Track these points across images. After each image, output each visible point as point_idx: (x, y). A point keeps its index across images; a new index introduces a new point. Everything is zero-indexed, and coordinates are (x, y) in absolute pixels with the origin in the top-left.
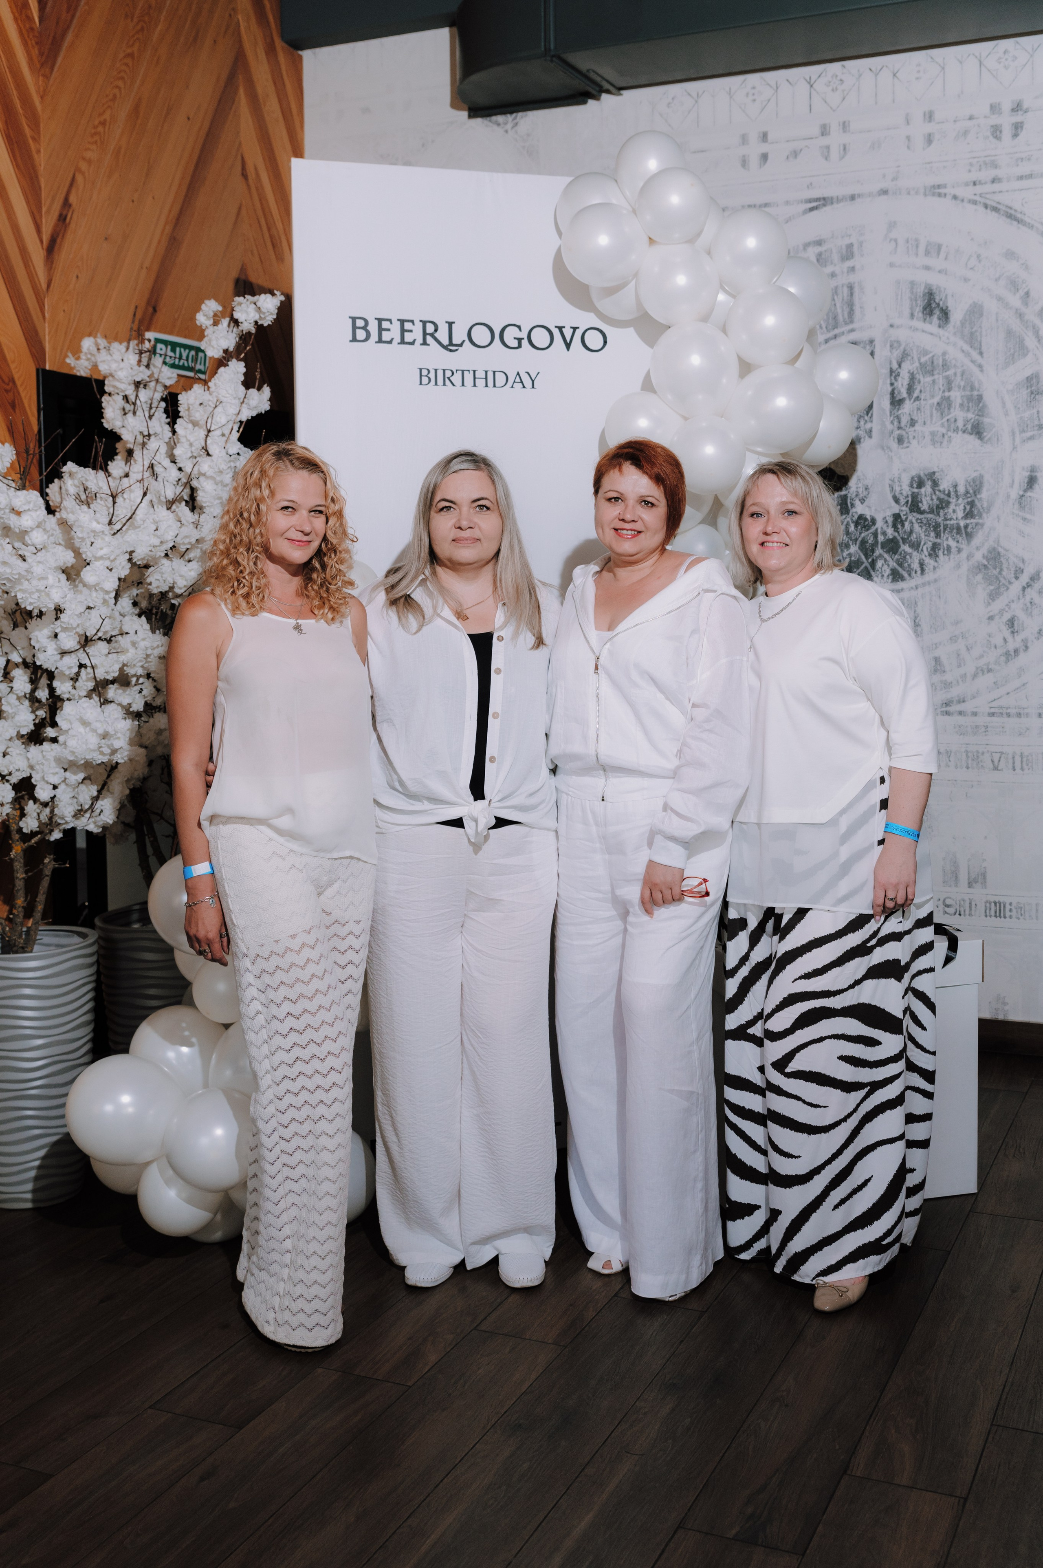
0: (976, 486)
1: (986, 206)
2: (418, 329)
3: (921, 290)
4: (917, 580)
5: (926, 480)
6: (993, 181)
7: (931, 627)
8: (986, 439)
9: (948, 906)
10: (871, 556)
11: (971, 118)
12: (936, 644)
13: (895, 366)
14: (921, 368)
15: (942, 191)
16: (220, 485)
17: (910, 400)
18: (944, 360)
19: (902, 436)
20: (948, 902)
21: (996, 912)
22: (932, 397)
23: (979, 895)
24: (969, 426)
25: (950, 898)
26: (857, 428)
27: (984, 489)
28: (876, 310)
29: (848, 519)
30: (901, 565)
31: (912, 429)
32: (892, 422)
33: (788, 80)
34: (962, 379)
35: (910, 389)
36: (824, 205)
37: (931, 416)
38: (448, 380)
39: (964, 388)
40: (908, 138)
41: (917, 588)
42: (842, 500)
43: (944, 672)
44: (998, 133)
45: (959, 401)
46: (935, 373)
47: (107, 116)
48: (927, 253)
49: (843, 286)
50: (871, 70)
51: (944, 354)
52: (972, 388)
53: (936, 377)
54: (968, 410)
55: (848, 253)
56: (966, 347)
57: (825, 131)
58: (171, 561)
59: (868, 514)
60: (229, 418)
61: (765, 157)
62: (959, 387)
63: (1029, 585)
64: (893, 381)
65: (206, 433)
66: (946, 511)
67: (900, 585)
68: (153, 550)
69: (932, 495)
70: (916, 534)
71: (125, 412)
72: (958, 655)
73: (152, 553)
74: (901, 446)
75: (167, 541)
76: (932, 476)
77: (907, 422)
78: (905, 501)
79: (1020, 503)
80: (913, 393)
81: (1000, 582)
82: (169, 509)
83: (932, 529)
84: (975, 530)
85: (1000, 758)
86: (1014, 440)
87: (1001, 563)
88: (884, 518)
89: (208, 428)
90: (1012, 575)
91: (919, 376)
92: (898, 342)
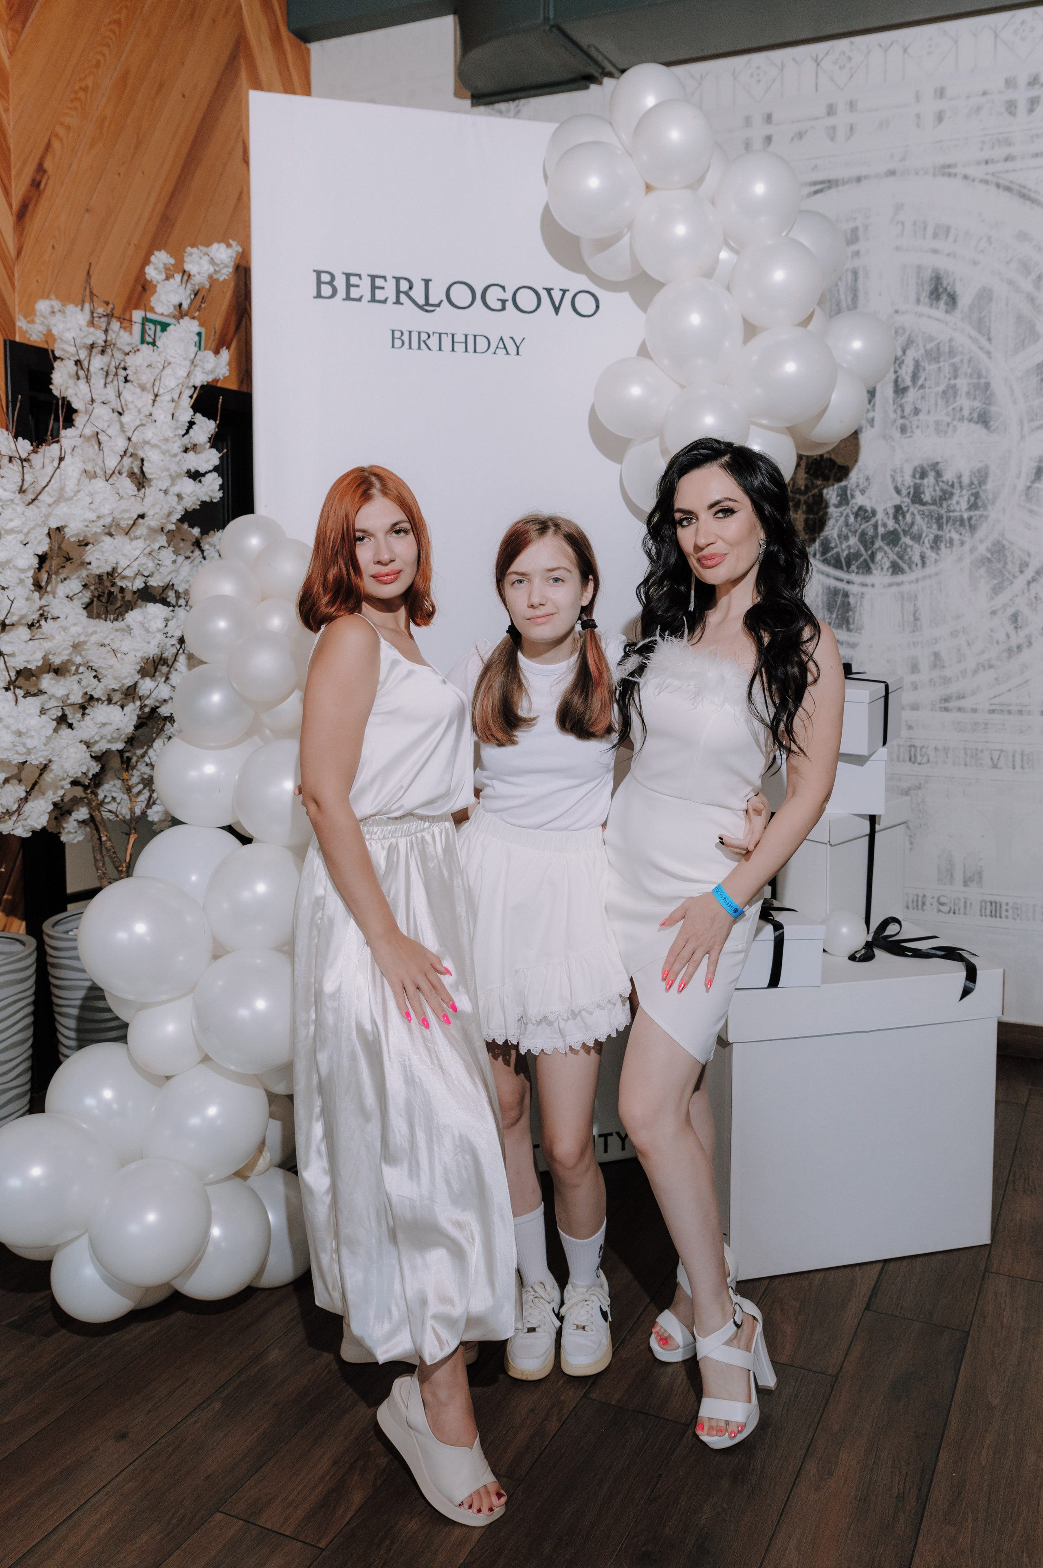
0: (982, 476)
1: (998, 186)
2: (391, 285)
3: (927, 274)
4: (918, 573)
5: (929, 470)
6: (1007, 159)
7: (931, 621)
8: (993, 428)
9: (942, 904)
10: (870, 548)
11: (985, 93)
12: (936, 639)
13: (900, 353)
14: (926, 356)
15: (952, 170)
16: (167, 454)
17: (914, 388)
18: (950, 347)
19: (905, 425)
20: (943, 900)
21: (991, 912)
22: (937, 384)
23: (974, 894)
24: (975, 415)
25: (944, 896)
27: (990, 480)
28: (880, 295)
29: (848, 511)
30: (901, 557)
31: (916, 418)
32: (895, 411)
33: (794, 59)
34: (969, 367)
35: (915, 377)
36: (829, 188)
37: (936, 404)
38: (422, 343)
39: (971, 376)
40: (918, 116)
41: (917, 581)
42: (842, 491)
43: (944, 667)
44: (1013, 108)
45: (965, 389)
46: (942, 359)
47: (89, 82)
48: (935, 236)
49: (847, 271)
50: (880, 45)
51: (951, 340)
52: (980, 376)
53: (942, 364)
54: (975, 399)
55: (853, 237)
56: (974, 333)
57: (831, 111)
58: (114, 539)
59: (868, 506)
60: (180, 381)
61: (769, 139)
62: (966, 374)
63: (1034, 580)
64: (897, 368)
65: (153, 398)
66: (949, 503)
67: (900, 578)
68: (90, 525)
69: (934, 486)
70: (917, 525)
71: (78, 378)
72: (959, 650)
73: (88, 529)
74: (904, 436)
75: (104, 516)
76: (935, 466)
77: (911, 411)
78: (907, 492)
79: (1027, 495)
80: (918, 380)
81: (1004, 575)
82: (107, 480)
83: (934, 521)
84: (979, 522)
85: (1000, 756)
86: (1022, 429)
87: (1005, 556)
88: (885, 510)
89: (156, 392)
90: (1017, 569)
91: (924, 364)
92: (903, 328)
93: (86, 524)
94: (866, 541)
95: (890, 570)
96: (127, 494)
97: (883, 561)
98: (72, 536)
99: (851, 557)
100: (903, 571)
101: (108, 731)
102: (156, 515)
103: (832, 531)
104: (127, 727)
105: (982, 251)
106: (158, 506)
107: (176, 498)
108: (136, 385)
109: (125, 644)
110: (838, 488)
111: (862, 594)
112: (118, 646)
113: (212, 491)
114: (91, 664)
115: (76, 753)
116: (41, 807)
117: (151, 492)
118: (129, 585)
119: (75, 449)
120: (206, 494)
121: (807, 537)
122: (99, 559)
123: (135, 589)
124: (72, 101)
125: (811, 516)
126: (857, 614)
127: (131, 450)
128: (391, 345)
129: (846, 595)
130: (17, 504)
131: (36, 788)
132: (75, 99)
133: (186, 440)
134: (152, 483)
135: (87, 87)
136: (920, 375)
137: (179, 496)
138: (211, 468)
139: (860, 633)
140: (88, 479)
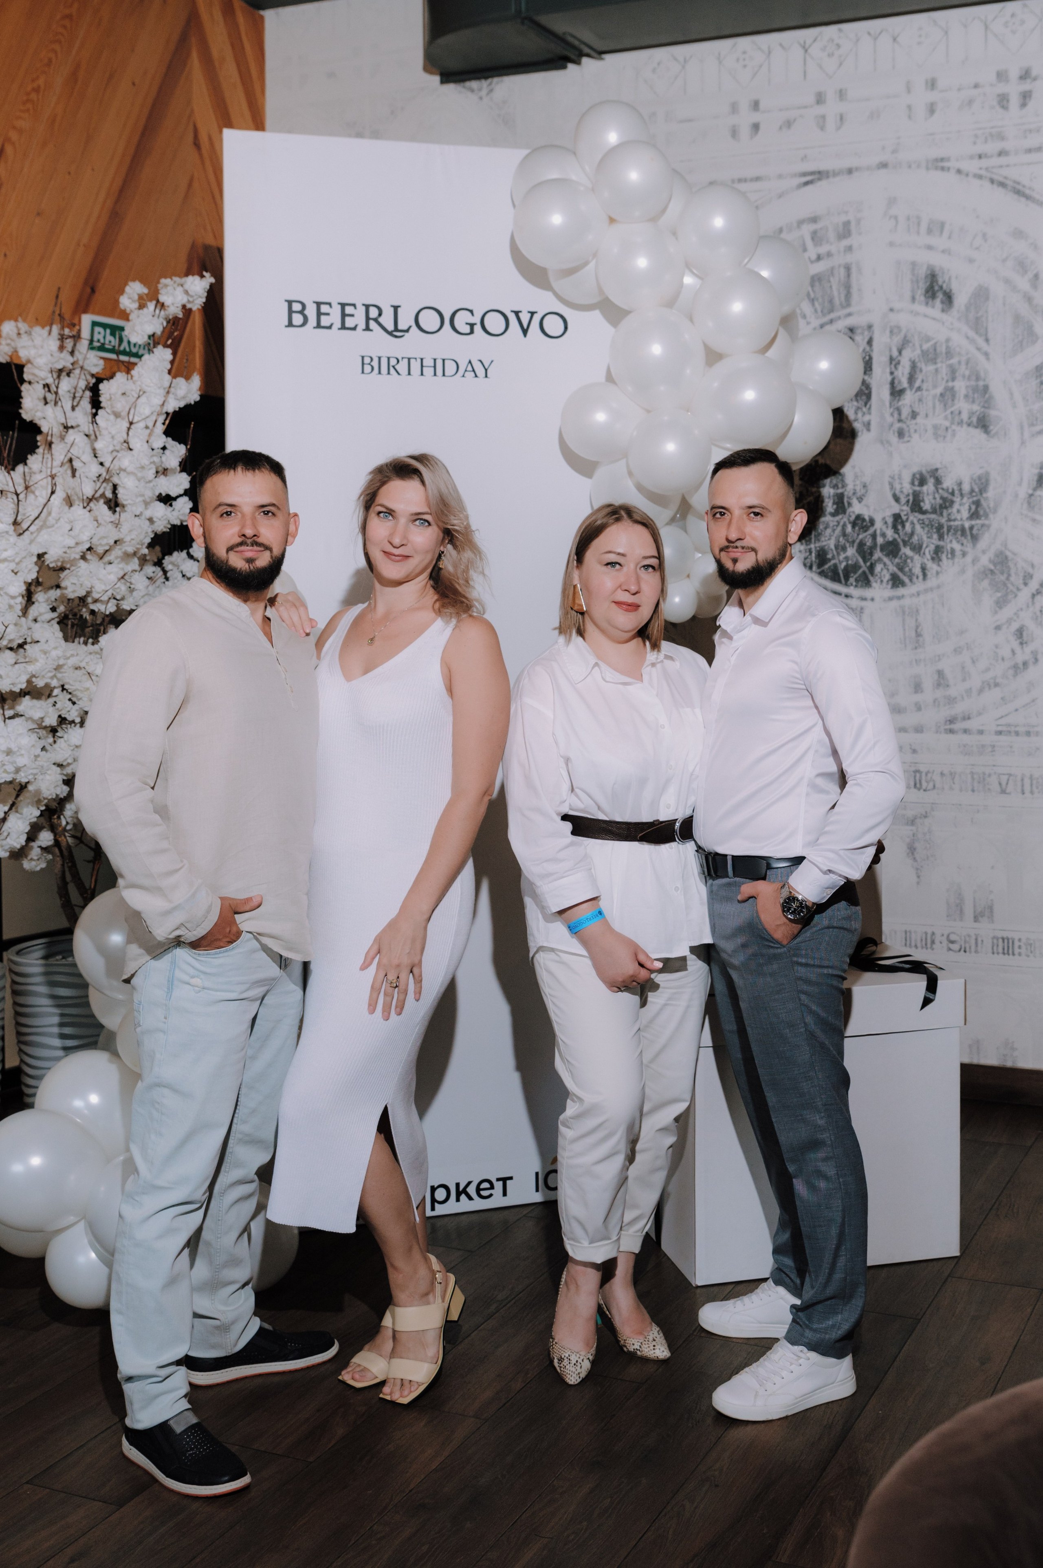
0: (983, 483)
1: (992, 181)
2: (360, 312)
3: (922, 272)
4: (919, 586)
5: (929, 477)
7: (934, 637)
8: (992, 432)
9: (952, 942)
10: (869, 559)
11: (976, 86)
12: (939, 656)
13: (895, 353)
14: (924, 356)
15: (945, 165)
16: (140, 480)
17: (911, 390)
18: (948, 347)
19: (903, 429)
20: (953, 937)
21: (1003, 949)
22: (935, 387)
23: (985, 930)
24: (974, 419)
25: (952, 932)
26: (855, 420)
27: (991, 488)
28: (874, 292)
29: (845, 519)
30: (901, 570)
31: (914, 422)
32: (892, 415)
34: (967, 368)
35: (912, 378)
36: (820, 179)
37: (934, 407)
38: (392, 368)
39: (969, 378)
40: (909, 107)
41: (918, 594)
42: (838, 498)
43: (948, 686)
44: (1005, 102)
45: (963, 391)
46: (938, 361)
47: (41, 82)
48: (929, 231)
49: (839, 267)
51: (948, 340)
52: (978, 378)
53: (939, 365)
54: (973, 402)
55: (845, 231)
56: (971, 334)
57: (820, 99)
58: (89, 563)
59: (866, 514)
60: (155, 408)
61: (756, 127)
62: (964, 376)
63: (1038, 592)
64: (893, 369)
65: (128, 425)
66: (950, 511)
67: (901, 591)
68: (68, 551)
69: (934, 493)
70: (918, 536)
71: (46, 402)
72: (963, 668)
73: (66, 554)
74: (901, 440)
76: (934, 473)
77: (908, 414)
78: (906, 499)
79: (1029, 503)
80: (915, 382)
81: (1007, 588)
82: (84, 508)
83: (935, 530)
84: (981, 532)
85: (1008, 780)
86: (1022, 434)
87: (1009, 568)
88: (884, 519)
89: (131, 420)
90: (1021, 581)
91: (921, 365)
92: (899, 328)
93: (64, 550)
94: (865, 553)
95: (891, 583)
96: (104, 520)
97: (882, 574)
98: (52, 562)
99: (849, 569)
100: (903, 584)
102: (131, 541)
103: (829, 542)
105: (977, 248)
106: (134, 531)
107: (147, 523)
108: (109, 412)
110: (834, 496)
111: (862, 609)
112: (91, 669)
114: (65, 687)
117: (126, 517)
118: (102, 608)
120: (178, 518)
122: (74, 584)
123: (106, 612)
124: (24, 103)
127: (104, 475)
128: (361, 371)
130: (11, 535)
131: (14, 809)
132: (28, 101)
133: (158, 465)
134: (126, 509)
135: (39, 87)
136: (917, 376)
137: (151, 520)
138: (182, 492)
140: (67, 508)
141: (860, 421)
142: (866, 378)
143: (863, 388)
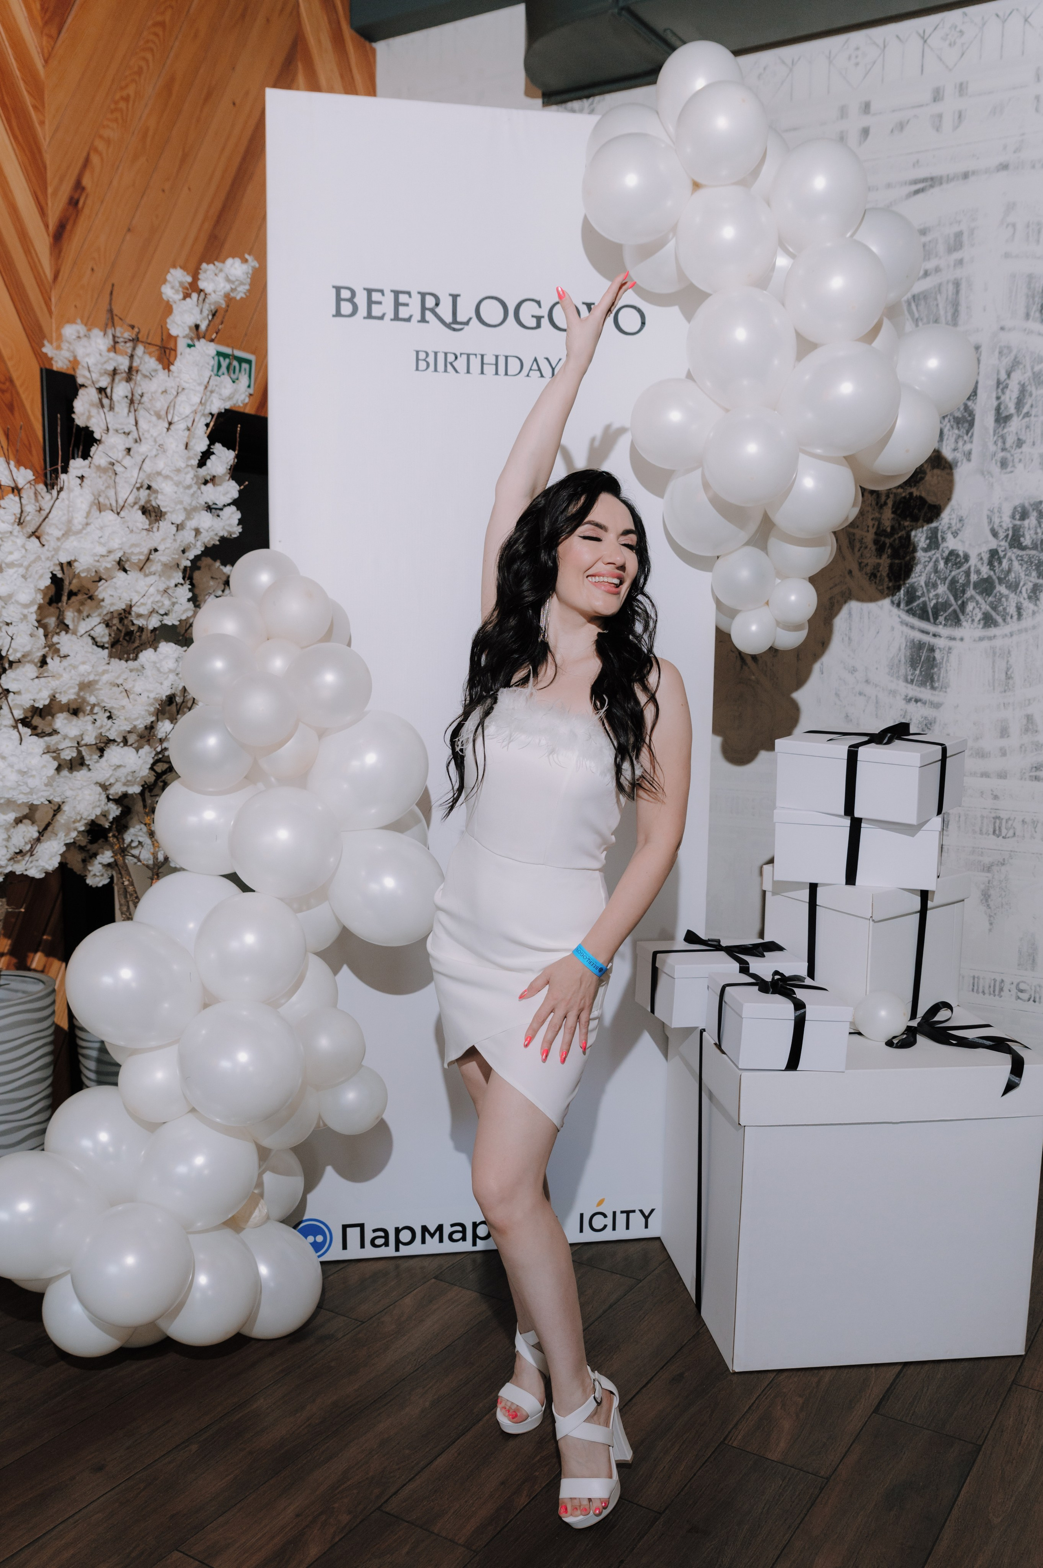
2: (417, 303)
3: (1040, 285)
4: (1013, 625)
5: (1031, 510)
7: (1026, 680)
9: (1021, 991)
10: (961, 597)
12: (1029, 700)
13: (1003, 376)
14: (1034, 379)
16: (181, 486)
17: (1018, 416)
19: (1006, 459)
20: (1022, 986)
25: (1024, 982)
26: (955, 450)
28: (984, 310)
29: (938, 555)
30: (995, 608)
31: (1019, 451)
32: (995, 442)
33: (897, 37)
35: (1019, 404)
36: (932, 186)
38: (449, 365)
40: (1037, 98)
41: (1011, 635)
42: (932, 533)
47: (131, 90)
49: (948, 282)
50: (997, 16)
55: (956, 243)
57: (937, 96)
58: (127, 574)
59: (961, 549)
60: (194, 408)
61: (866, 132)
64: (1000, 394)
65: (167, 426)
67: (993, 631)
68: (101, 560)
69: (1036, 527)
70: (1015, 574)
71: (103, 406)
73: (98, 564)
74: (1004, 471)
75: (115, 550)
76: (1038, 506)
77: (1014, 443)
78: (1005, 534)
80: (1023, 408)
82: (116, 514)
83: (1034, 568)
88: (979, 555)
89: (170, 420)
91: (1031, 388)
92: (1009, 348)
93: (97, 558)
94: (956, 589)
95: (982, 622)
96: (137, 528)
97: (974, 613)
98: (83, 571)
99: (939, 607)
100: (996, 624)
101: (122, 773)
102: (167, 551)
103: (919, 578)
104: (140, 770)
106: (169, 541)
107: (193, 533)
108: (152, 413)
109: (139, 686)
110: (927, 530)
111: (950, 649)
112: (131, 686)
113: (230, 525)
114: (103, 704)
115: (90, 795)
116: (54, 848)
117: (165, 526)
118: (145, 623)
119: (85, 480)
120: (224, 528)
121: (890, 584)
122: (112, 596)
123: (151, 627)
125: (897, 561)
126: (943, 671)
127: (146, 482)
128: (415, 367)
129: (932, 649)
130: (17, 537)
131: (50, 828)
133: (203, 471)
134: (166, 516)
136: (1025, 401)
137: (197, 532)
138: (230, 501)
139: (946, 692)
140: (98, 512)
141: (960, 450)
142: (970, 403)
143: (966, 414)
